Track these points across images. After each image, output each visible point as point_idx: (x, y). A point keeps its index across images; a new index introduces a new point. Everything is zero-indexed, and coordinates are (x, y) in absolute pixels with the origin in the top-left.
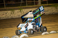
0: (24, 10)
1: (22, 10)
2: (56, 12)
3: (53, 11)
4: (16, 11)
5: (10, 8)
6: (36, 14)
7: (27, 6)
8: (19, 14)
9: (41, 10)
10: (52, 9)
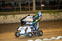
0: (17, 15)
1: (15, 16)
2: (50, 18)
3: (47, 18)
4: (9, 16)
5: (3, 13)
6: (35, 19)
7: (21, 12)
8: (12, 19)
9: (39, 15)
10: (46, 15)
